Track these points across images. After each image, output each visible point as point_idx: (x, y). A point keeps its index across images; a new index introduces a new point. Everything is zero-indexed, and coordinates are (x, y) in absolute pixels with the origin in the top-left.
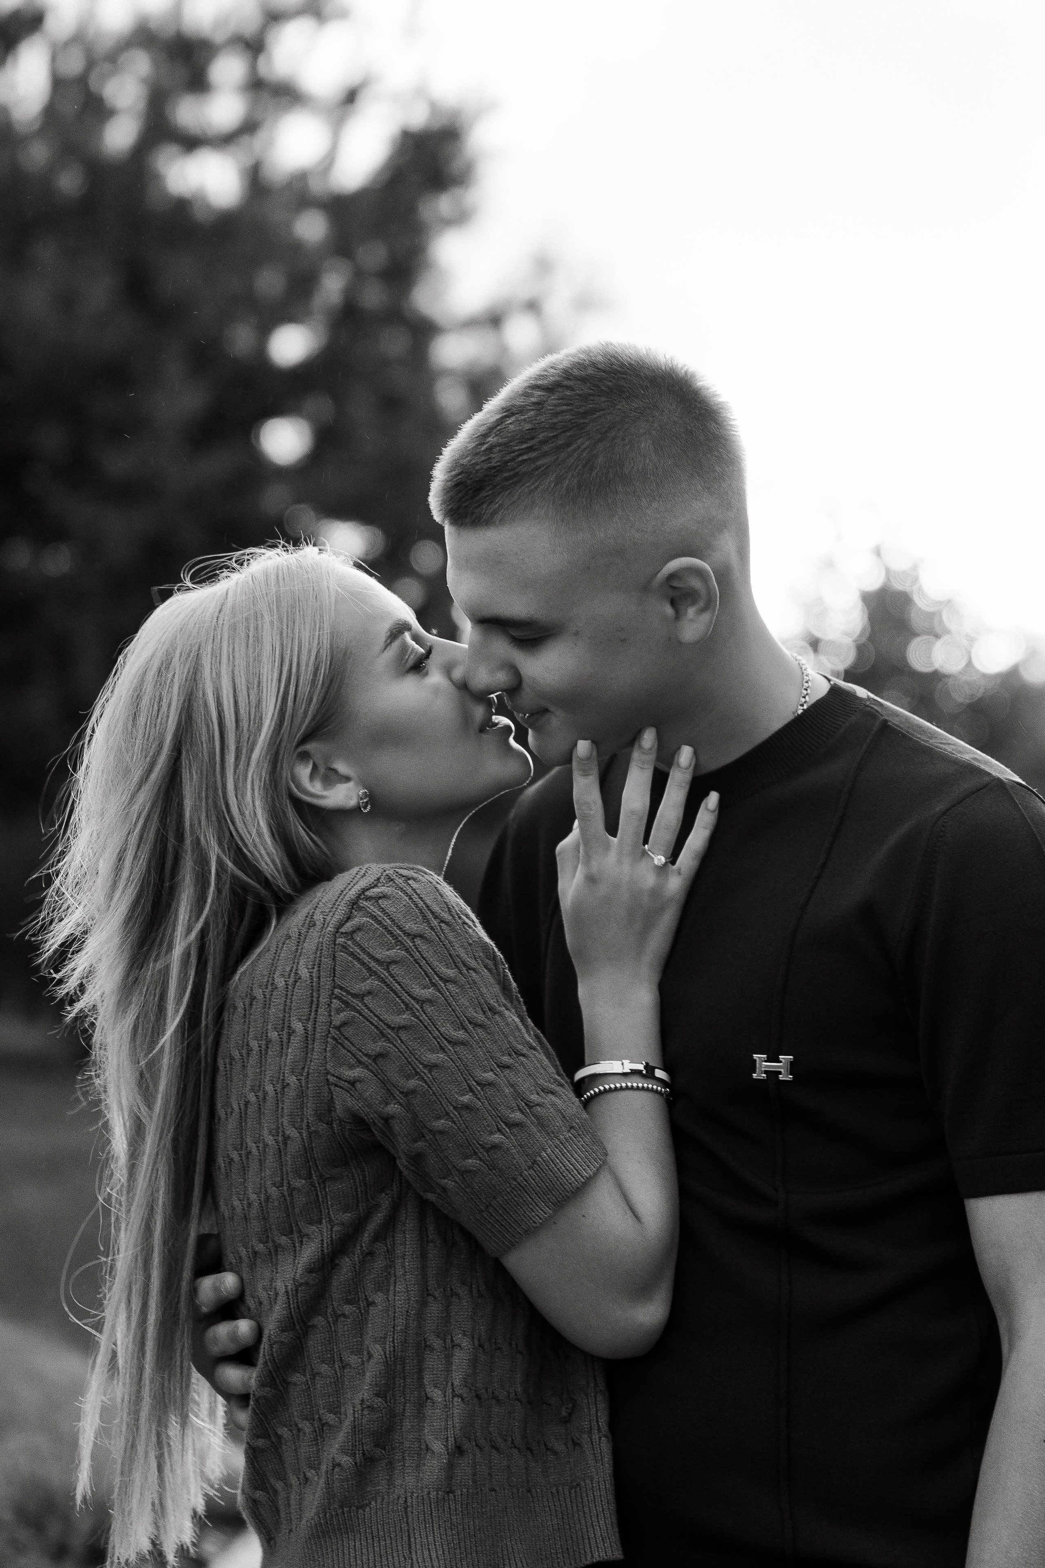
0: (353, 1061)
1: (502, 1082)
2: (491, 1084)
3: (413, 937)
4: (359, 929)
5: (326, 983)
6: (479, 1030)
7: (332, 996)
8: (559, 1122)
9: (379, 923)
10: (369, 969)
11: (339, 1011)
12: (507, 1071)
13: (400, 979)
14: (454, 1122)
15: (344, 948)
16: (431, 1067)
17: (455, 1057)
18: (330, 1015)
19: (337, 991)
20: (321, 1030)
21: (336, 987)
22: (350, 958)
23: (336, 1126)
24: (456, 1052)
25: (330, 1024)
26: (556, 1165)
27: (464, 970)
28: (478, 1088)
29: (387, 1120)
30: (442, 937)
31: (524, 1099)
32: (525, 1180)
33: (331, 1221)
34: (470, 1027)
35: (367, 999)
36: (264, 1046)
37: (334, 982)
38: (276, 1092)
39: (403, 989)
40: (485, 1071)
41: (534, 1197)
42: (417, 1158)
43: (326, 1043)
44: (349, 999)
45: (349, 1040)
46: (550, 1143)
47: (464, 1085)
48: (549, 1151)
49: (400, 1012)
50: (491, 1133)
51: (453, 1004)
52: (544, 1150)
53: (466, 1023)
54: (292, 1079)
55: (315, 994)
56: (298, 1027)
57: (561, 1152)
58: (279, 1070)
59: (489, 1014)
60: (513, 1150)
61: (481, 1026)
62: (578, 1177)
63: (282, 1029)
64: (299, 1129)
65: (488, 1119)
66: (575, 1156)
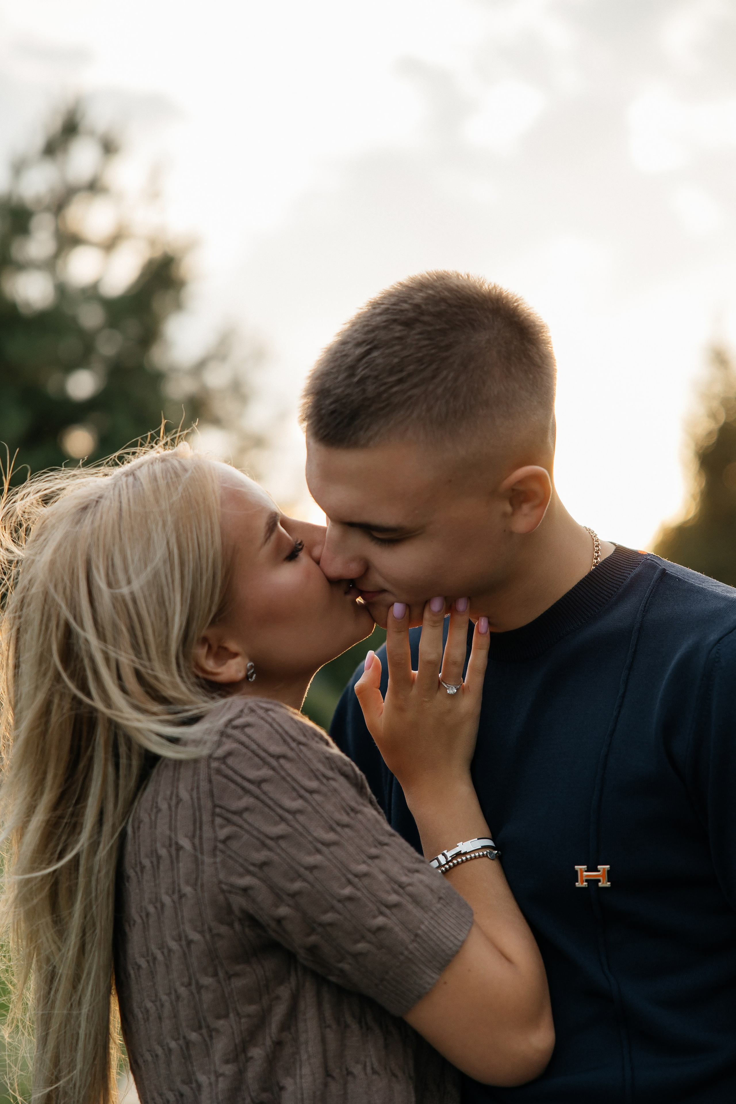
0: (241, 870)
1: (375, 871)
2: (366, 875)
3: (278, 757)
4: (230, 754)
5: (207, 803)
6: (347, 830)
7: (214, 814)
8: (429, 896)
9: (247, 747)
10: (243, 788)
11: (222, 827)
12: (377, 861)
13: (271, 795)
14: (339, 913)
15: (219, 771)
16: (312, 868)
17: (330, 857)
18: (215, 831)
19: (218, 810)
20: (207, 846)
21: (215, 806)
22: (225, 780)
23: (237, 926)
24: (331, 853)
25: (216, 839)
26: (435, 934)
27: (324, 781)
28: (356, 880)
29: (279, 921)
30: (302, 756)
31: (396, 882)
32: (411, 953)
33: (238, 1014)
34: (339, 829)
35: (246, 815)
36: (155, 863)
37: (213, 801)
38: (173, 902)
39: (276, 803)
40: (359, 864)
41: (421, 966)
42: (313, 950)
43: (215, 856)
44: (229, 816)
45: (235, 852)
46: (426, 916)
47: (343, 880)
48: (426, 923)
49: (276, 824)
50: (374, 917)
51: (321, 810)
52: (423, 923)
53: (335, 826)
54: (188, 890)
55: (197, 814)
56: (185, 843)
57: (436, 921)
58: (173, 882)
59: (352, 814)
60: (397, 929)
61: (347, 826)
62: (456, 942)
63: (170, 845)
64: (202, 932)
65: (370, 905)
66: (449, 924)
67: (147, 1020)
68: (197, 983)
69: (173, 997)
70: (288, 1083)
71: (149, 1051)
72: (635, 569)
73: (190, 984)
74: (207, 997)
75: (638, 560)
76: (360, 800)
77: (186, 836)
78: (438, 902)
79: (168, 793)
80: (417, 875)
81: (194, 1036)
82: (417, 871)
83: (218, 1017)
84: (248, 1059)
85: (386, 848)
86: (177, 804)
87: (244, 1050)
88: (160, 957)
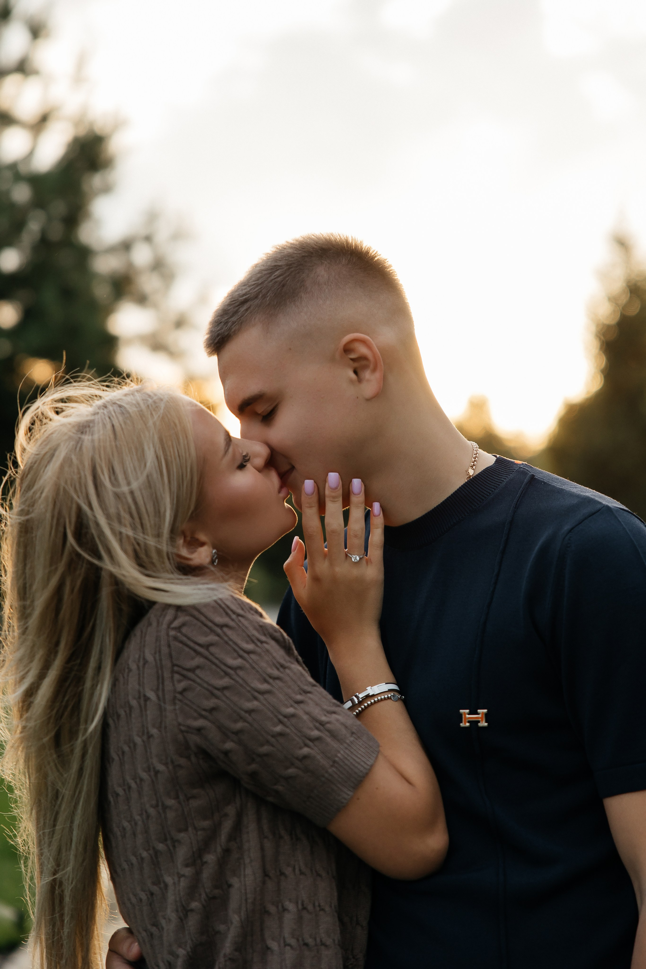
0: (195, 715)
1: (300, 713)
2: (293, 716)
3: (221, 626)
5: (167, 663)
6: (277, 682)
7: (173, 672)
8: (344, 731)
9: (198, 619)
10: (195, 651)
11: (179, 681)
12: (302, 705)
13: (217, 656)
14: (273, 746)
15: (175, 638)
16: (250, 712)
17: (264, 702)
18: (174, 685)
19: (176, 668)
20: (168, 697)
21: (174, 665)
22: (181, 645)
23: (193, 759)
24: (266, 699)
25: (175, 691)
26: (348, 760)
27: (259, 644)
28: (285, 720)
29: (226, 753)
30: (240, 625)
31: (317, 721)
32: (330, 775)
33: (195, 828)
34: (271, 681)
35: (198, 672)
36: (128, 712)
37: (172, 662)
38: (143, 741)
39: (221, 662)
40: (287, 707)
41: (339, 785)
42: (253, 775)
43: (175, 704)
44: (185, 672)
45: (190, 701)
46: (341, 747)
47: (275, 720)
48: (342, 752)
49: (221, 678)
50: (301, 748)
51: (256, 667)
52: (339, 752)
53: (268, 678)
54: (154, 731)
55: (160, 672)
56: (151, 695)
57: (350, 751)
58: (143, 726)
59: (281, 669)
60: (319, 757)
61: (278, 678)
62: (365, 766)
63: (139, 698)
64: (166, 764)
65: (297, 739)
66: (360, 752)
67: (124, 836)
68: (163, 805)
69: (144, 816)
70: (235, 881)
71: (126, 861)
72: (510, 475)
73: (157, 806)
74: (171, 815)
75: (513, 468)
76: (287, 658)
77: (152, 690)
78: (351, 736)
79: (137, 656)
80: (334, 716)
81: (161, 847)
82: (334, 713)
83: (180, 831)
84: (204, 863)
85: (309, 695)
86: (144, 664)
87: (200, 857)
88: (133, 785)
